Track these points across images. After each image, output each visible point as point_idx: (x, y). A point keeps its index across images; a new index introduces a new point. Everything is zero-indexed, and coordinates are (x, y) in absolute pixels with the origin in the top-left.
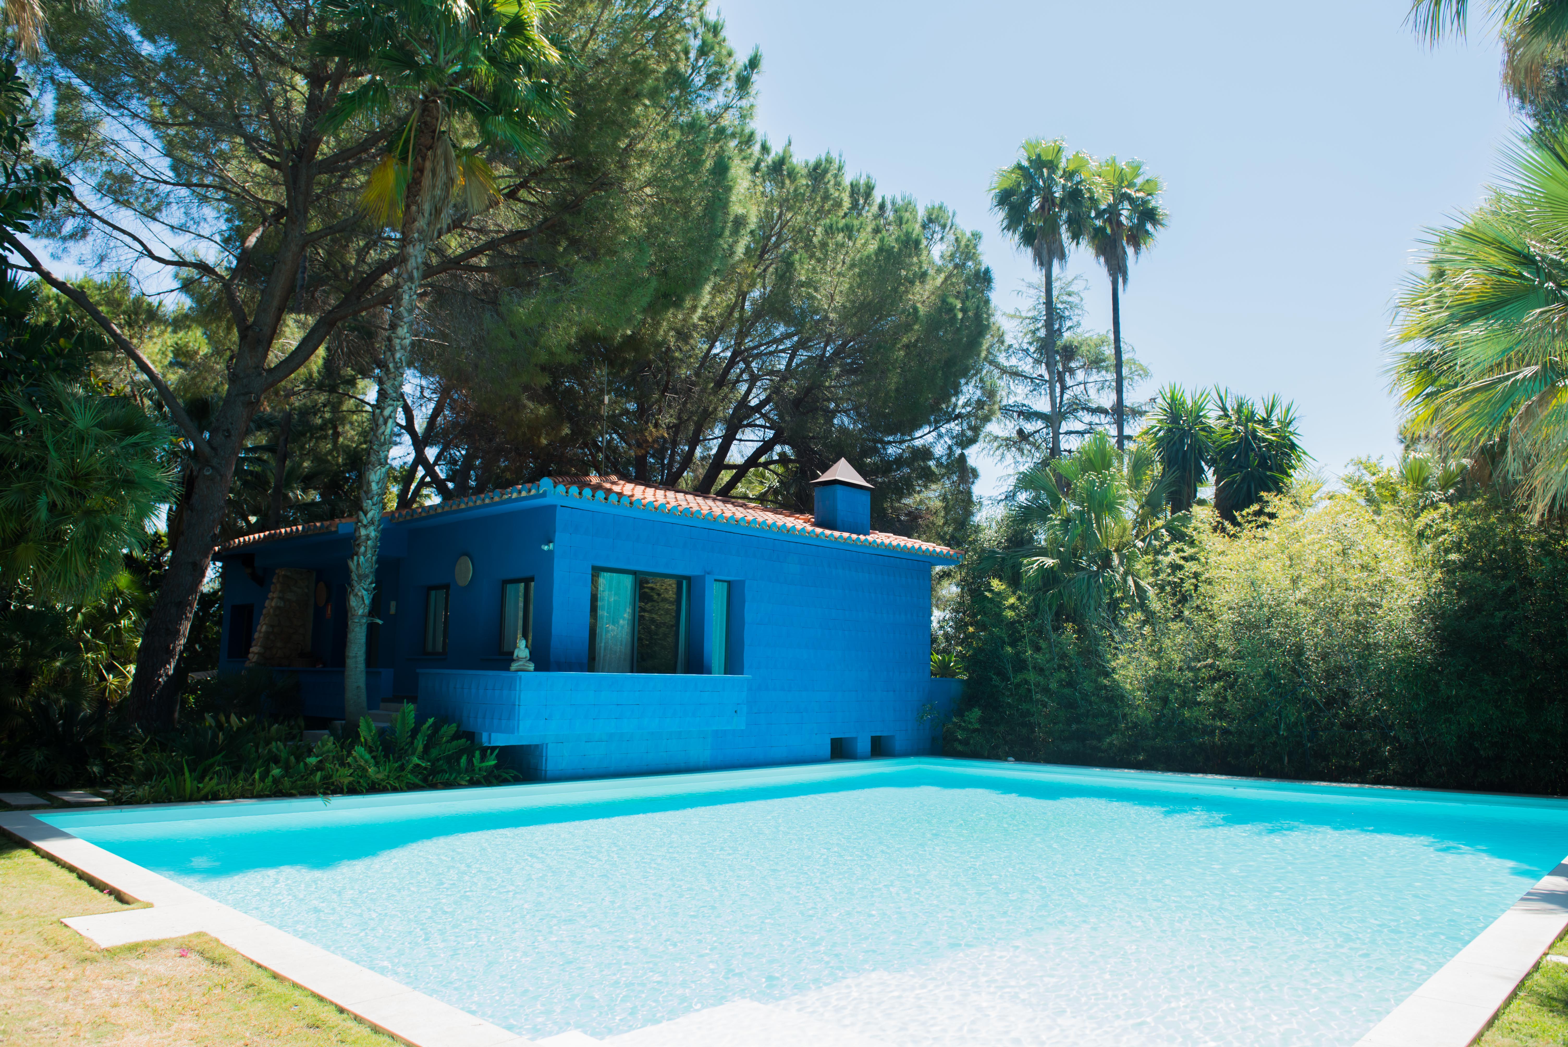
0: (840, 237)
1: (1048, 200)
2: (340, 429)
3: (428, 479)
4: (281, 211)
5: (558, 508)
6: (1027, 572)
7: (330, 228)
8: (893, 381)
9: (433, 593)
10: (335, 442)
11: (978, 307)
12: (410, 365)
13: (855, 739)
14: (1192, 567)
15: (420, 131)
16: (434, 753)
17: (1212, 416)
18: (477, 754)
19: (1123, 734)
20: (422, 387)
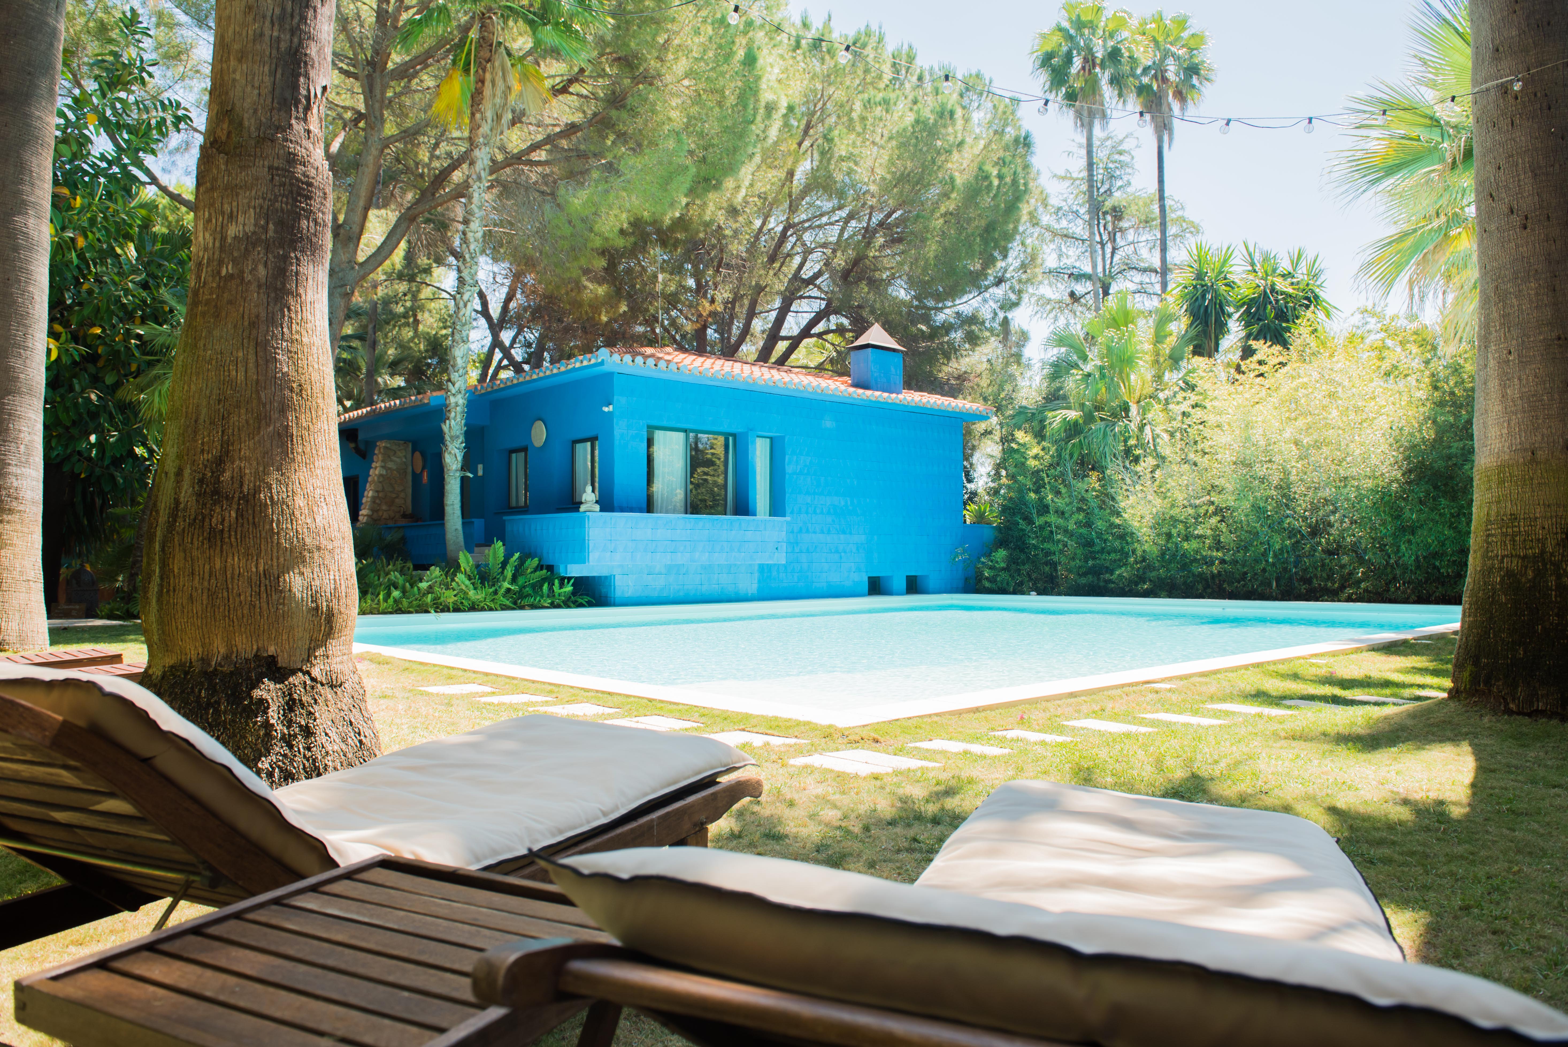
0: (878, 111)
1: (1090, 61)
2: (419, 317)
3: (505, 362)
4: (359, 116)
5: (616, 376)
6: (1050, 424)
7: (405, 132)
8: (932, 249)
9: (514, 455)
10: (416, 330)
11: (1015, 173)
12: (483, 252)
13: (890, 577)
14: (1198, 414)
15: (479, 46)
16: (521, 580)
17: (1238, 271)
18: (557, 582)
19: (1132, 568)
20: (494, 273)
